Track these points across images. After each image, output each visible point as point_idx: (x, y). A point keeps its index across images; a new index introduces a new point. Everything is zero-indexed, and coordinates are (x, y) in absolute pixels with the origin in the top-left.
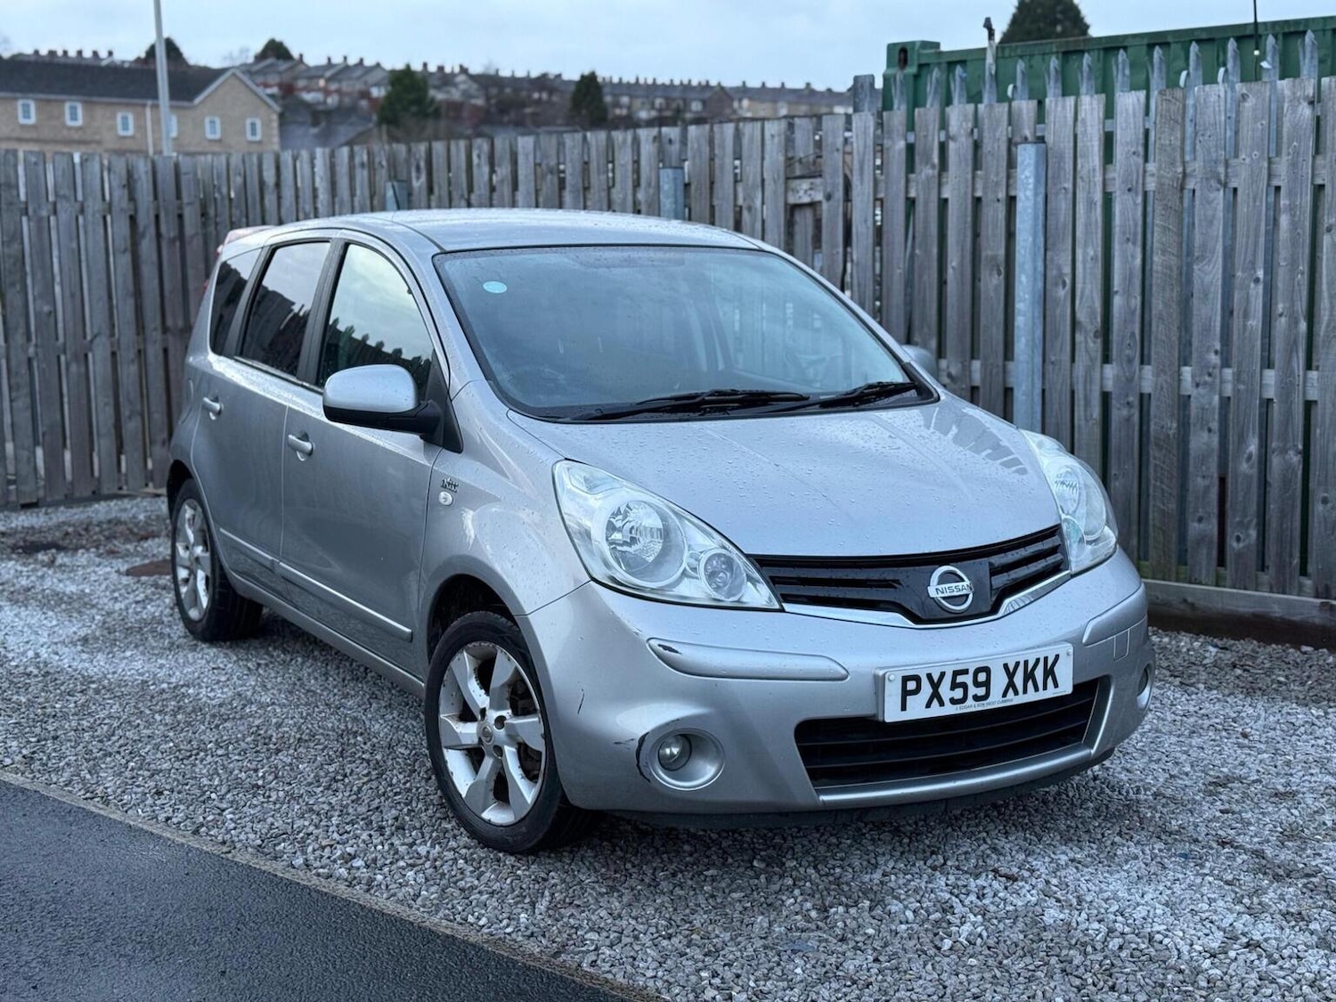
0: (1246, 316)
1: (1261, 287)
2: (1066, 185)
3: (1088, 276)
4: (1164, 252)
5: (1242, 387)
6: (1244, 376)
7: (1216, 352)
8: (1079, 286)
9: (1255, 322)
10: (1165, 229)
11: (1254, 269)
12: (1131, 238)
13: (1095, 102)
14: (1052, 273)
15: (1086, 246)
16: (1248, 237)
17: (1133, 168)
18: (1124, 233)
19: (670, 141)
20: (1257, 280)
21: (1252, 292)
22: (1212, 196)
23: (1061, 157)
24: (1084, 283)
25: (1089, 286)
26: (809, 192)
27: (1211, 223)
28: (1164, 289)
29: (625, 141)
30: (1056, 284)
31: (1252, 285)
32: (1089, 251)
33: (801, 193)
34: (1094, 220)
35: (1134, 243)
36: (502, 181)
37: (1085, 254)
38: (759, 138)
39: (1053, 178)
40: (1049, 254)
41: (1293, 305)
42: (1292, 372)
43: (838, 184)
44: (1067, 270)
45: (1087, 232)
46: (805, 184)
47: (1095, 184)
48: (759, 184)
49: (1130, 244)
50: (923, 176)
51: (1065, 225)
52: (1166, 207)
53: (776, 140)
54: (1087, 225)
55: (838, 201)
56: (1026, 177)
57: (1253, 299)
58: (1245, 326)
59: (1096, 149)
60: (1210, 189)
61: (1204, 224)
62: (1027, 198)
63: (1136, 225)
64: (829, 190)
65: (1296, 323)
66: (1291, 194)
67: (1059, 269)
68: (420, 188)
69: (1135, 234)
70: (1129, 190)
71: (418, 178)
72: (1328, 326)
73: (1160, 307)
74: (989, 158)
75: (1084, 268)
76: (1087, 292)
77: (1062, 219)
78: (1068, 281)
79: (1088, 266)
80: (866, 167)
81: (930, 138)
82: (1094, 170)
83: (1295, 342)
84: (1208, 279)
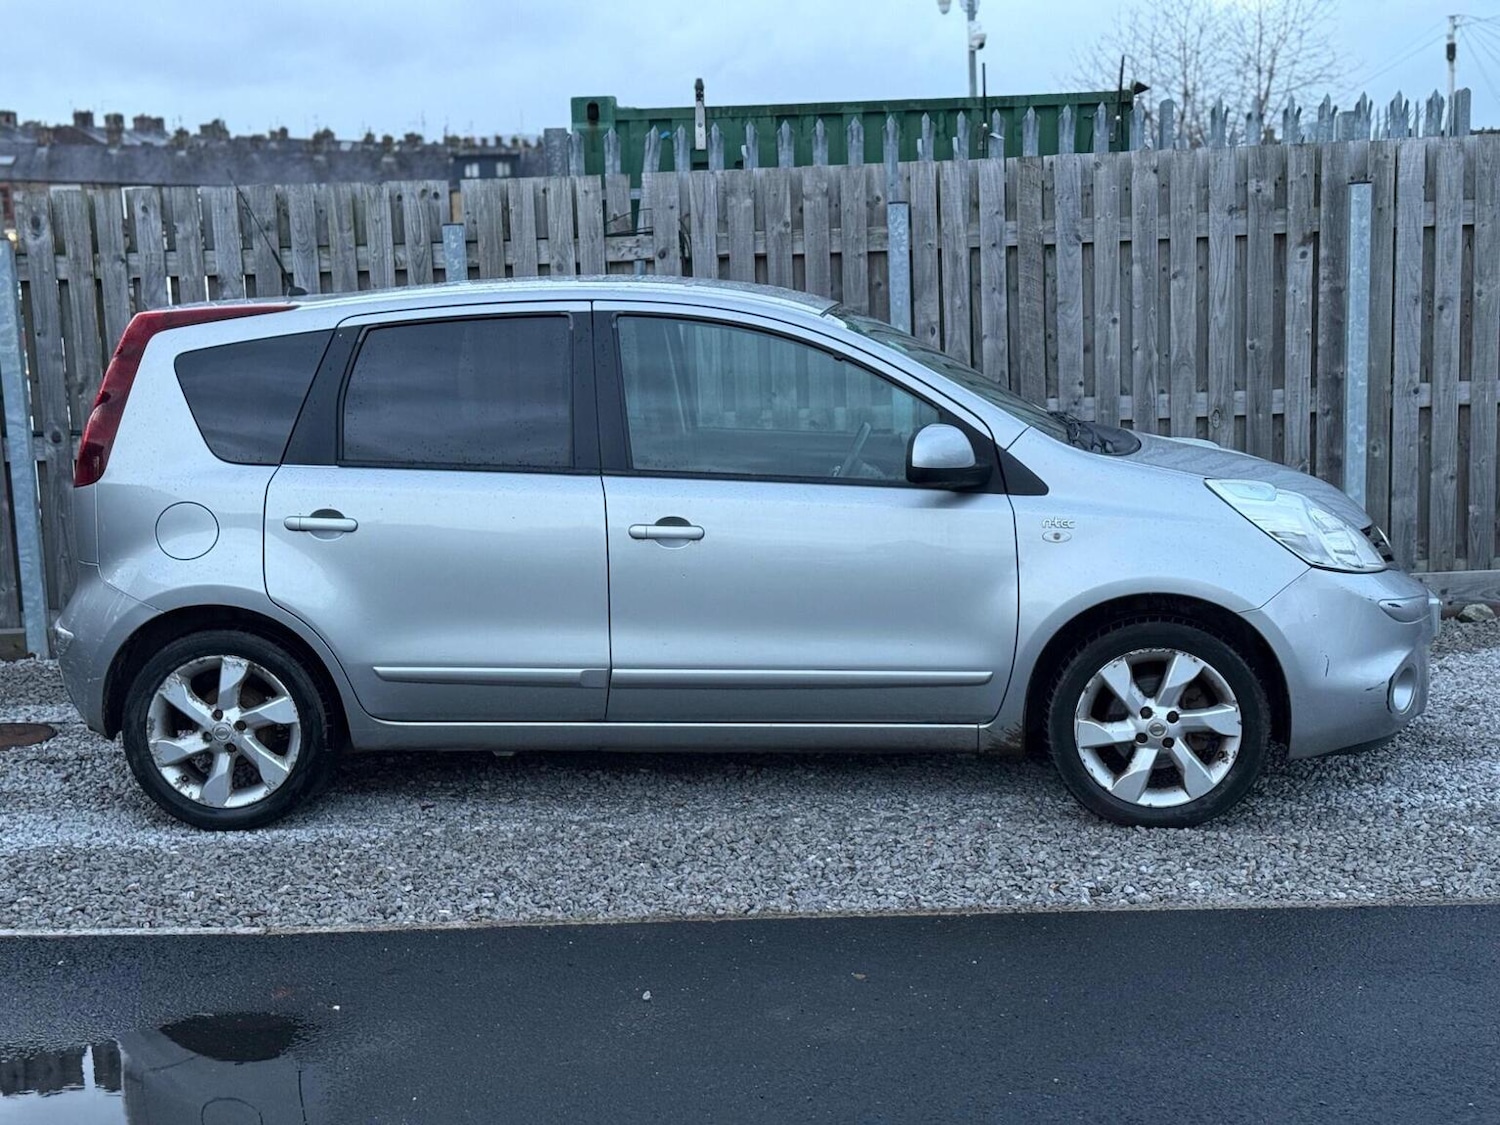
0: (1106, 351)
1: (1118, 326)
2: (930, 241)
3: (956, 324)
4: (1029, 299)
5: (1105, 412)
6: (1107, 402)
7: (1081, 384)
8: (948, 332)
9: (1114, 357)
10: (1028, 280)
11: (1112, 311)
12: (998, 288)
13: (957, 168)
14: (920, 322)
15: (952, 296)
16: (1105, 284)
17: (997, 227)
18: (990, 283)
19: (436, 195)
20: (1114, 321)
21: (1111, 331)
22: (1071, 250)
23: (925, 216)
24: (953, 329)
25: (957, 332)
26: (634, 250)
27: (1071, 273)
28: (1030, 333)
29: (379, 195)
30: (925, 332)
31: (1111, 325)
32: (957, 302)
33: (624, 250)
34: (959, 273)
35: (1000, 293)
36: (186, 239)
37: (952, 303)
38: (570, 194)
39: (918, 235)
40: (916, 304)
41: (1147, 340)
42: (1149, 398)
43: (674, 241)
44: (936, 318)
45: (954, 284)
46: (629, 242)
47: (960, 242)
48: (571, 240)
49: (996, 294)
50: (775, 233)
51: (931, 279)
52: (1030, 261)
53: (591, 196)
54: (954, 278)
55: (676, 258)
56: (900, 234)
57: (1112, 338)
58: (1105, 360)
59: (959, 209)
60: (1070, 244)
61: (1066, 274)
62: (901, 253)
63: (1001, 276)
64: (661, 247)
65: (1150, 355)
66: (1141, 246)
67: (927, 316)
68: (40, 248)
69: (1001, 284)
70: (994, 245)
71: (37, 236)
72: (1177, 356)
73: (1028, 347)
74: (849, 217)
75: (953, 317)
76: (956, 337)
77: (928, 271)
78: (937, 329)
79: (956, 314)
80: (706, 224)
81: (781, 197)
82: (958, 227)
83: (1150, 371)
84: (1070, 321)
